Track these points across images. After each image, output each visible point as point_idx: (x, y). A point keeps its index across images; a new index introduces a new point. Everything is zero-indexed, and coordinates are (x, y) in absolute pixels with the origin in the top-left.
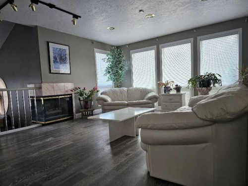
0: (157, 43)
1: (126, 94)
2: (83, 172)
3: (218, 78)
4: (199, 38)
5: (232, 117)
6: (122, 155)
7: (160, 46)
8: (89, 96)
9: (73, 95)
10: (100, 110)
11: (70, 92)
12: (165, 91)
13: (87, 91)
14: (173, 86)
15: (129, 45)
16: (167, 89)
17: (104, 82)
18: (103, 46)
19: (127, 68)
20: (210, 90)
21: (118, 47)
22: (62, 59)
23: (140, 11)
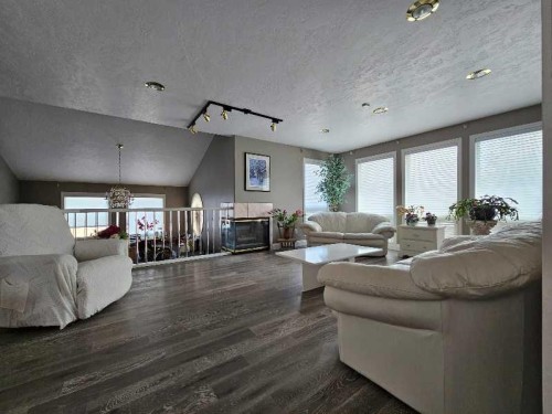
0: (397, 147)
1: (344, 221)
2: (252, 329)
3: (512, 205)
4: (472, 137)
5: (481, 294)
6: (312, 315)
7: (403, 151)
8: (290, 222)
9: (271, 219)
10: (305, 242)
11: (267, 215)
12: (408, 221)
13: (289, 216)
14: (421, 215)
15: (354, 151)
16: (412, 219)
17: (314, 203)
18: (316, 155)
19: (349, 184)
20: (492, 226)
21: (337, 155)
22: (260, 173)
23: (364, 105)
